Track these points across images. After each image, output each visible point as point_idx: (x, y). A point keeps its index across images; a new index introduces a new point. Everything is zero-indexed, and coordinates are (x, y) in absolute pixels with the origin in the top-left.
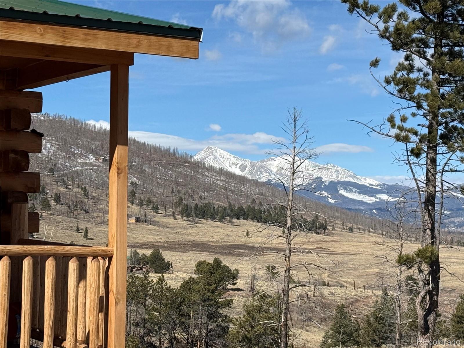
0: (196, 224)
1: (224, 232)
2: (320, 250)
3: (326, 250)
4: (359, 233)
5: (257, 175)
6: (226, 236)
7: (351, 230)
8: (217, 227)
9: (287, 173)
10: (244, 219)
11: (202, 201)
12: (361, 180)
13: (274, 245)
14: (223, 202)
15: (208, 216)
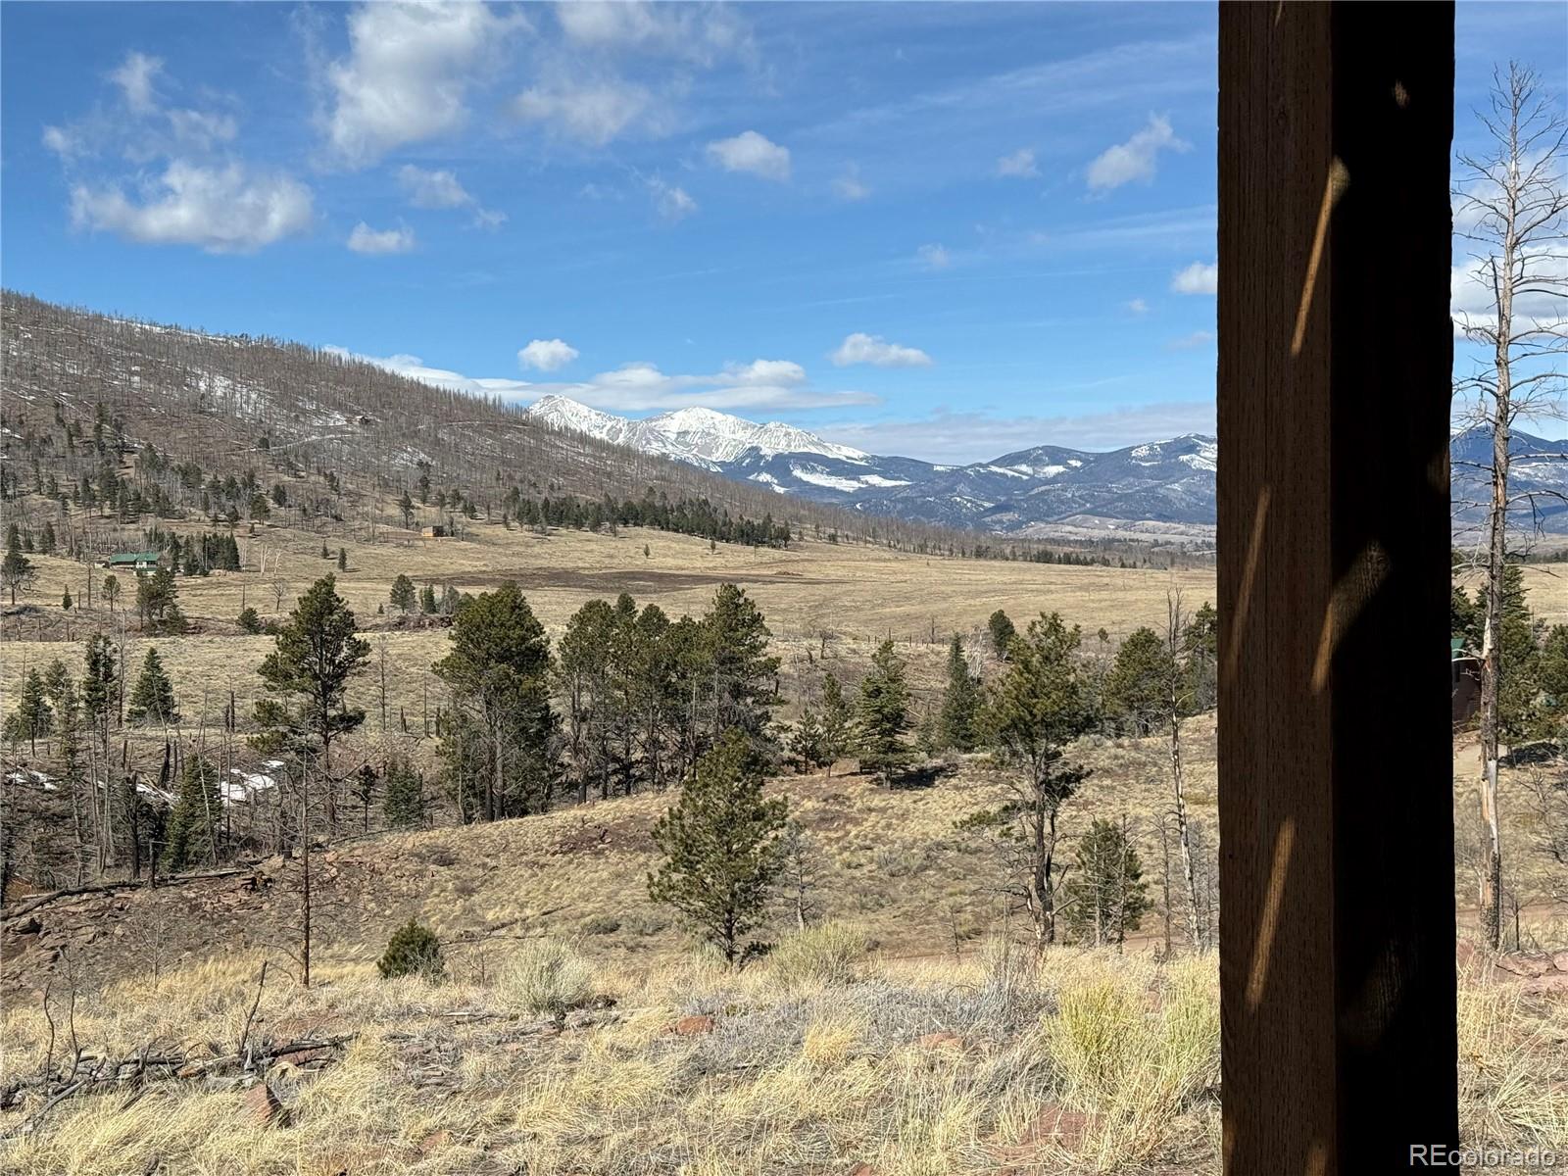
0: (549, 537)
1: (603, 550)
2: (785, 576)
3: (795, 577)
4: (848, 545)
5: (642, 445)
6: (607, 557)
7: (833, 538)
8: (589, 541)
9: (695, 440)
10: (636, 525)
11: (556, 495)
12: (831, 450)
14: (594, 496)
15: (570, 522)
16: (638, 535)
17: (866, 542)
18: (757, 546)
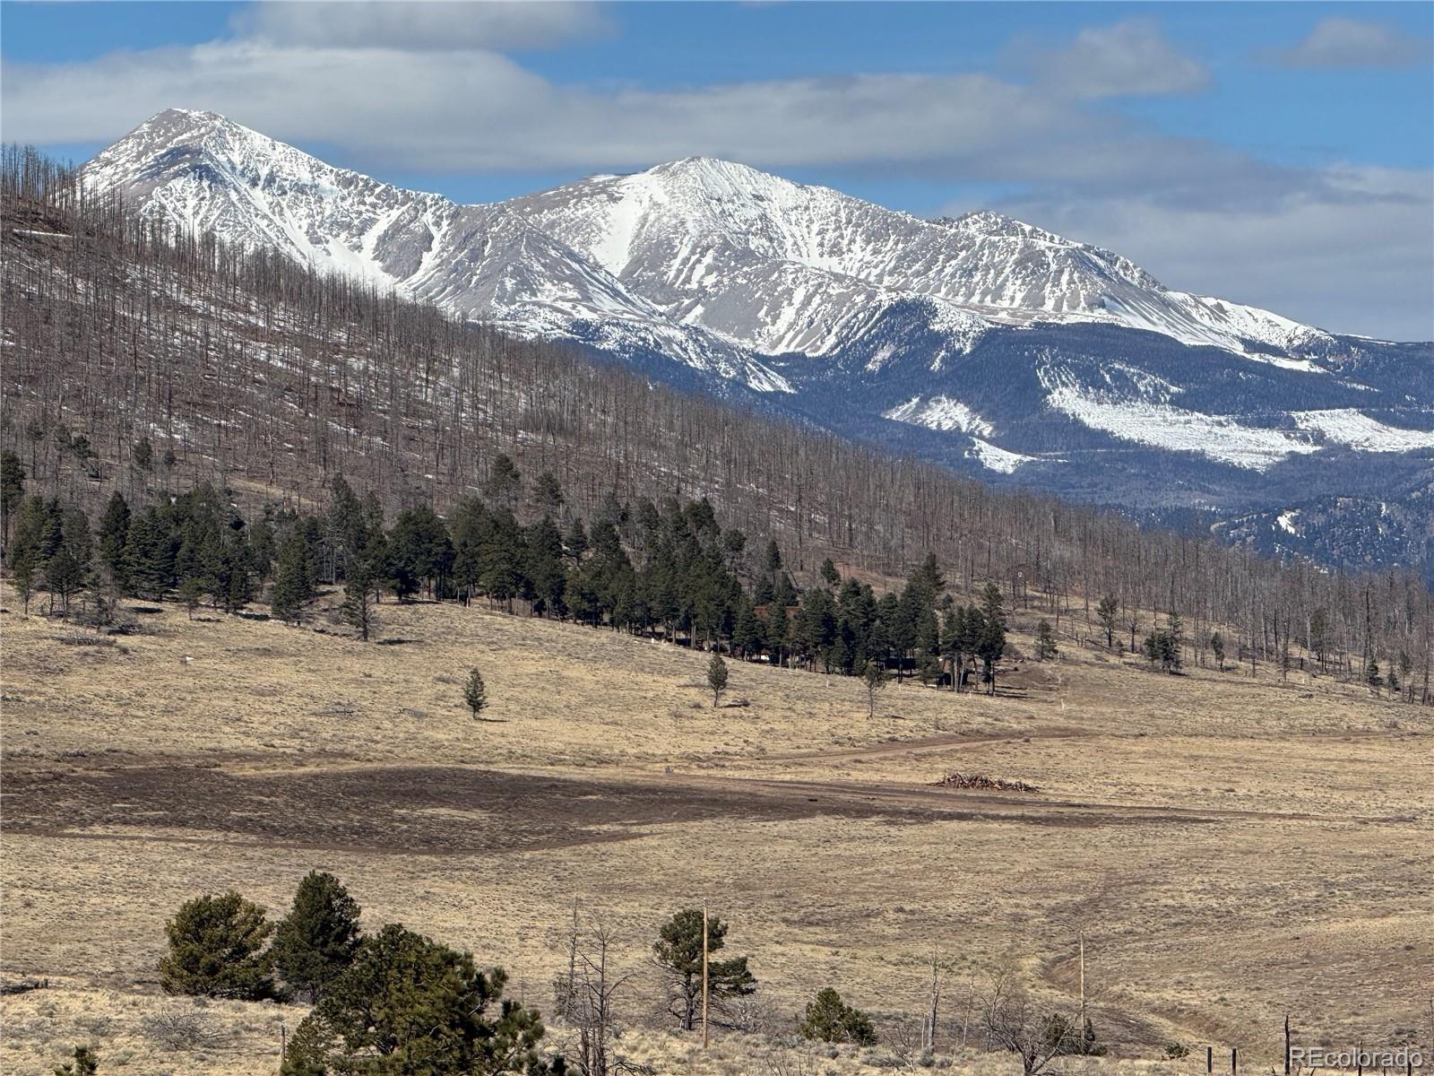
0: (122, 640)
1: (315, 689)
2: (972, 793)
3: (1010, 795)
4: (1217, 675)
5: (500, 299)
6: (327, 714)
7: (1163, 652)
8: (266, 652)
9: (696, 276)
10: (444, 594)
11: (157, 482)
12: (1188, 316)
13: (660, 767)
14: (295, 486)
15: (202, 583)
16: (451, 635)
17: (1287, 663)
18: (877, 679)
